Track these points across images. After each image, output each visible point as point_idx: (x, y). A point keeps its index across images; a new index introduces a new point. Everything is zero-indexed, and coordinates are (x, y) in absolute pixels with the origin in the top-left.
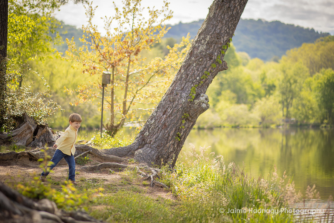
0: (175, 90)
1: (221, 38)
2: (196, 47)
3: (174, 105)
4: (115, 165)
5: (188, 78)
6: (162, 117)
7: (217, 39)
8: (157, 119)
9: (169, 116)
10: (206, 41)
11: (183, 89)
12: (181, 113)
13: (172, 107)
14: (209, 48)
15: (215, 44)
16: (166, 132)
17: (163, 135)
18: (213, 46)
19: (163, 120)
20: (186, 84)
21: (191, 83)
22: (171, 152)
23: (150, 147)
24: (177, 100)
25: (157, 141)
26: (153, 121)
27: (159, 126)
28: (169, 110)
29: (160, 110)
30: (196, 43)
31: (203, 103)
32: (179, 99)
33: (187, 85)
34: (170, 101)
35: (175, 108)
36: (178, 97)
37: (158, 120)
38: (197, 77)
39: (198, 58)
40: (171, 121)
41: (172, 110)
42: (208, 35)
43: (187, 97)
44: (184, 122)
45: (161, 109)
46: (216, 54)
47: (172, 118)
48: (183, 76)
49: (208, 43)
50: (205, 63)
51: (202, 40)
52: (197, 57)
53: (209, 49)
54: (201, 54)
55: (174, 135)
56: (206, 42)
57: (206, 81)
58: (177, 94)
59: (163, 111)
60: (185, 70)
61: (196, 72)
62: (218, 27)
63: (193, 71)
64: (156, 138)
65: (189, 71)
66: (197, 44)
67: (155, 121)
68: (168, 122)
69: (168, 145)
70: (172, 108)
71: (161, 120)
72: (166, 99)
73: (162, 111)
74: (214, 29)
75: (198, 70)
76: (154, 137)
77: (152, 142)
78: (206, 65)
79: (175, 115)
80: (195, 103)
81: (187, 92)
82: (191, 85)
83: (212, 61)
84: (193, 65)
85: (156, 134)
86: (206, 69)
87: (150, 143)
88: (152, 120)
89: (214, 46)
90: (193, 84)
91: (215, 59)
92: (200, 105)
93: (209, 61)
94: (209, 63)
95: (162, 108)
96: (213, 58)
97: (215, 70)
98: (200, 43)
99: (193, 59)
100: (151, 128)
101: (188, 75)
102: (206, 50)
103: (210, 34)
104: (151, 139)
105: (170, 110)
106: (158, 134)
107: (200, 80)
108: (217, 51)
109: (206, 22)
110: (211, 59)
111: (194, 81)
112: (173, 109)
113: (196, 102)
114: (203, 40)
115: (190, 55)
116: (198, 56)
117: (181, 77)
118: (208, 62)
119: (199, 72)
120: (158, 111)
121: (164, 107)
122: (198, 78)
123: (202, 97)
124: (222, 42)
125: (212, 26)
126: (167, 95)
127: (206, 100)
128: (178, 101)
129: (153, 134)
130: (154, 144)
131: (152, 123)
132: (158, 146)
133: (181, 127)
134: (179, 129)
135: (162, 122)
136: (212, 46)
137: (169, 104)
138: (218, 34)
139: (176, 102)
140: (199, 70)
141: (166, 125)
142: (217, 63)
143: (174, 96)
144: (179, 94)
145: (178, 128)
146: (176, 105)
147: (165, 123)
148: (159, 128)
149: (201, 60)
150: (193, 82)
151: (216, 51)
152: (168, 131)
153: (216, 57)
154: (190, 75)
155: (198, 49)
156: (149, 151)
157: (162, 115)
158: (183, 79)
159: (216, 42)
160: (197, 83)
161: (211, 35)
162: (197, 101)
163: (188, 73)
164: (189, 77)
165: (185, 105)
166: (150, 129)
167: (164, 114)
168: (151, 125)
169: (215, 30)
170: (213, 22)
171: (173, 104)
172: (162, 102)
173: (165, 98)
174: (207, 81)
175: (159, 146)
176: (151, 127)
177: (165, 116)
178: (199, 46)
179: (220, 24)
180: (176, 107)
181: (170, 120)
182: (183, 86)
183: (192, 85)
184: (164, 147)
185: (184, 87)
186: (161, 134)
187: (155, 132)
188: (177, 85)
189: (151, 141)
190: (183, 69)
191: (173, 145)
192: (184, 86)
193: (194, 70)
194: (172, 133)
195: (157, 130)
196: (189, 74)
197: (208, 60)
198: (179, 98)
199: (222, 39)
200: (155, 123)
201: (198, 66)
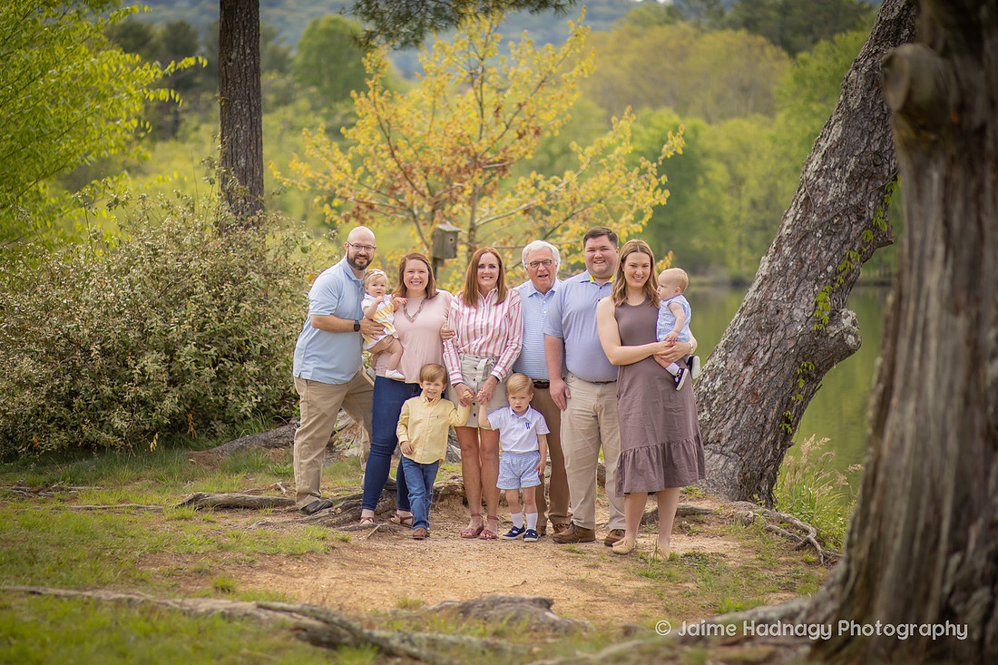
0: (770, 299)
1: (883, 164)
2: (819, 187)
3: (773, 342)
4: (687, 510)
5: (805, 269)
6: (744, 372)
7: (876, 165)
8: (731, 378)
9: (763, 370)
10: (846, 171)
11: (792, 297)
12: (792, 361)
13: (768, 346)
14: (855, 190)
15: (870, 179)
16: (759, 410)
17: (752, 419)
18: (864, 184)
19: (747, 381)
20: (799, 283)
21: (812, 283)
22: (768, 461)
23: (722, 453)
24: (782, 326)
25: (737, 435)
26: (719, 383)
27: (739, 397)
28: (761, 355)
29: (735, 354)
30: (818, 178)
31: (849, 333)
32: (786, 326)
33: (801, 289)
34: (760, 330)
35: (778, 349)
36: (783, 319)
37: (733, 381)
38: (828, 265)
39: (828, 217)
40: (769, 382)
41: (768, 354)
42: (852, 155)
43: (808, 318)
44: (802, 383)
45: (736, 351)
46: (871, 204)
47: (772, 374)
48: (791, 264)
49: (852, 178)
50: (847, 228)
51: (834, 169)
52: (824, 215)
53: (854, 193)
54: (836, 205)
55: (777, 418)
56: (847, 175)
57: (849, 275)
58: (778, 312)
59: (744, 355)
60: (796, 248)
61: (825, 253)
62: (876, 136)
63: (817, 252)
64: (733, 428)
65: (805, 251)
66: (821, 180)
67: (724, 384)
68: (760, 386)
69: (763, 446)
70: (768, 349)
71: (741, 379)
72: (747, 325)
73: (739, 356)
74: (865, 141)
75: (828, 248)
76: (729, 425)
77: (724, 439)
78: (848, 235)
79: (780, 366)
80: (828, 335)
81: (805, 306)
82: (814, 288)
83: (862, 223)
84: (815, 235)
85: (733, 418)
86: (848, 246)
87: (718, 441)
88: (713, 379)
89: (868, 183)
90: (819, 285)
91: (869, 219)
92: (842, 340)
93: (856, 223)
94: (857, 228)
95: (738, 347)
96: (866, 215)
97: (868, 247)
98: (831, 178)
99: (815, 218)
100: (716, 401)
101: (802, 261)
102: (849, 194)
103: (857, 153)
104: (719, 431)
105: (765, 353)
106: (738, 416)
107: (836, 273)
108: (873, 197)
109: (841, 122)
110: (860, 218)
111: (822, 277)
112: (772, 349)
113: (831, 332)
114: (837, 170)
115: (804, 207)
116: (829, 212)
117: (786, 267)
118: (854, 226)
119: (831, 254)
120: (730, 355)
121: (743, 345)
122: (830, 269)
123: (845, 318)
124: (887, 174)
125: (860, 131)
126: (750, 315)
127: (854, 325)
128: (784, 330)
129: (722, 419)
130: (731, 445)
131: (716, 388)
132: (741, 448)
133: (793, 398)
134: (788, 404)
135: (744, 386)
136: (861, 185)
137: (758, 339)
138: (876, 153)
139: (779, 333)
140: (832, 247)
141: (757, 394)
142: (876, 228)
143: (773, 315)
144: (786, 313)
145: (785, 399)
146: (780, 342)
147: (753, 389)
148: (739, 402)
149: (835, 221)
150: (817, 280)
151: (870, 197)
152: (763, 409)
153: (872, 213)
154: (808, 262)
155: (826, 194)
156: (721, 463)
157: (741, 367)
158: (790, 271)
159: (873, 173)
160: (829, 281)
161: (859, 156)
162: (834, 330)
163: (803, 255)
164: (806, 266)
165: (802, 341)
166: (714, 405)
167: (745, 365)
168: (714, 392)
169: (868, 144)
170: (861, 123)
171: (771, 339)
172: (738, 333)
173: (745, 322)
174: (852, 277)
175: (742, 450)
176: (714, 399)
177: (750, 369)
178: (828, 186)
179: (879, 127)
180: (779, 344)
181: (767, 379)
182: (792, 289)
183: (817, 288)
184: (755, 451)
185: (794, 293)
186: (745, 416)
187: (728, 413)
188: (774, 288)
189: (720, 435)
190: (787, 244)
191: (774, 443)
192: (796, 290)
193: (820, 248)
194: (772, 415)
195: (734, 407)
196: (806, 258)
197: (854, 221)
198: (787, 322)
199: (887, 166)
200: (725, 390)
201: (828, 238)
